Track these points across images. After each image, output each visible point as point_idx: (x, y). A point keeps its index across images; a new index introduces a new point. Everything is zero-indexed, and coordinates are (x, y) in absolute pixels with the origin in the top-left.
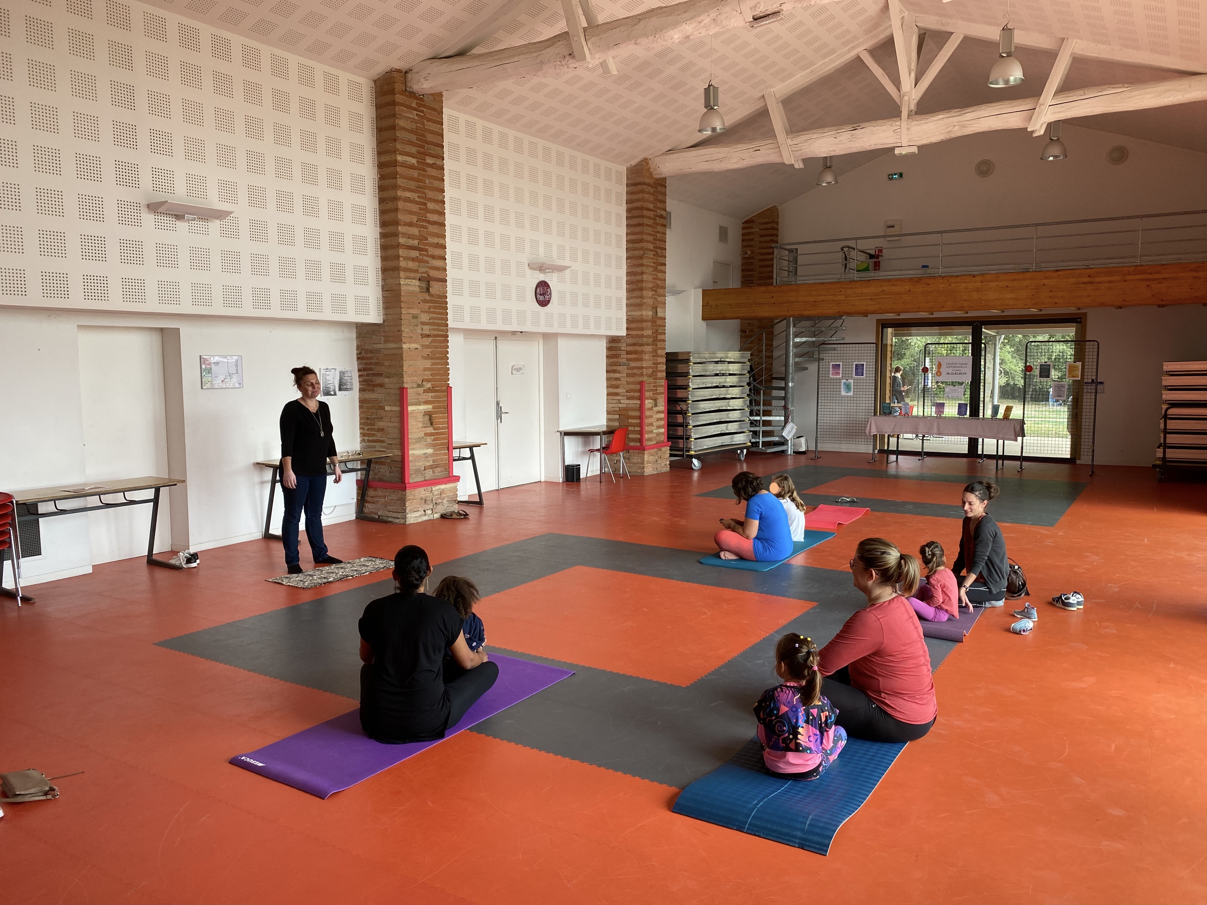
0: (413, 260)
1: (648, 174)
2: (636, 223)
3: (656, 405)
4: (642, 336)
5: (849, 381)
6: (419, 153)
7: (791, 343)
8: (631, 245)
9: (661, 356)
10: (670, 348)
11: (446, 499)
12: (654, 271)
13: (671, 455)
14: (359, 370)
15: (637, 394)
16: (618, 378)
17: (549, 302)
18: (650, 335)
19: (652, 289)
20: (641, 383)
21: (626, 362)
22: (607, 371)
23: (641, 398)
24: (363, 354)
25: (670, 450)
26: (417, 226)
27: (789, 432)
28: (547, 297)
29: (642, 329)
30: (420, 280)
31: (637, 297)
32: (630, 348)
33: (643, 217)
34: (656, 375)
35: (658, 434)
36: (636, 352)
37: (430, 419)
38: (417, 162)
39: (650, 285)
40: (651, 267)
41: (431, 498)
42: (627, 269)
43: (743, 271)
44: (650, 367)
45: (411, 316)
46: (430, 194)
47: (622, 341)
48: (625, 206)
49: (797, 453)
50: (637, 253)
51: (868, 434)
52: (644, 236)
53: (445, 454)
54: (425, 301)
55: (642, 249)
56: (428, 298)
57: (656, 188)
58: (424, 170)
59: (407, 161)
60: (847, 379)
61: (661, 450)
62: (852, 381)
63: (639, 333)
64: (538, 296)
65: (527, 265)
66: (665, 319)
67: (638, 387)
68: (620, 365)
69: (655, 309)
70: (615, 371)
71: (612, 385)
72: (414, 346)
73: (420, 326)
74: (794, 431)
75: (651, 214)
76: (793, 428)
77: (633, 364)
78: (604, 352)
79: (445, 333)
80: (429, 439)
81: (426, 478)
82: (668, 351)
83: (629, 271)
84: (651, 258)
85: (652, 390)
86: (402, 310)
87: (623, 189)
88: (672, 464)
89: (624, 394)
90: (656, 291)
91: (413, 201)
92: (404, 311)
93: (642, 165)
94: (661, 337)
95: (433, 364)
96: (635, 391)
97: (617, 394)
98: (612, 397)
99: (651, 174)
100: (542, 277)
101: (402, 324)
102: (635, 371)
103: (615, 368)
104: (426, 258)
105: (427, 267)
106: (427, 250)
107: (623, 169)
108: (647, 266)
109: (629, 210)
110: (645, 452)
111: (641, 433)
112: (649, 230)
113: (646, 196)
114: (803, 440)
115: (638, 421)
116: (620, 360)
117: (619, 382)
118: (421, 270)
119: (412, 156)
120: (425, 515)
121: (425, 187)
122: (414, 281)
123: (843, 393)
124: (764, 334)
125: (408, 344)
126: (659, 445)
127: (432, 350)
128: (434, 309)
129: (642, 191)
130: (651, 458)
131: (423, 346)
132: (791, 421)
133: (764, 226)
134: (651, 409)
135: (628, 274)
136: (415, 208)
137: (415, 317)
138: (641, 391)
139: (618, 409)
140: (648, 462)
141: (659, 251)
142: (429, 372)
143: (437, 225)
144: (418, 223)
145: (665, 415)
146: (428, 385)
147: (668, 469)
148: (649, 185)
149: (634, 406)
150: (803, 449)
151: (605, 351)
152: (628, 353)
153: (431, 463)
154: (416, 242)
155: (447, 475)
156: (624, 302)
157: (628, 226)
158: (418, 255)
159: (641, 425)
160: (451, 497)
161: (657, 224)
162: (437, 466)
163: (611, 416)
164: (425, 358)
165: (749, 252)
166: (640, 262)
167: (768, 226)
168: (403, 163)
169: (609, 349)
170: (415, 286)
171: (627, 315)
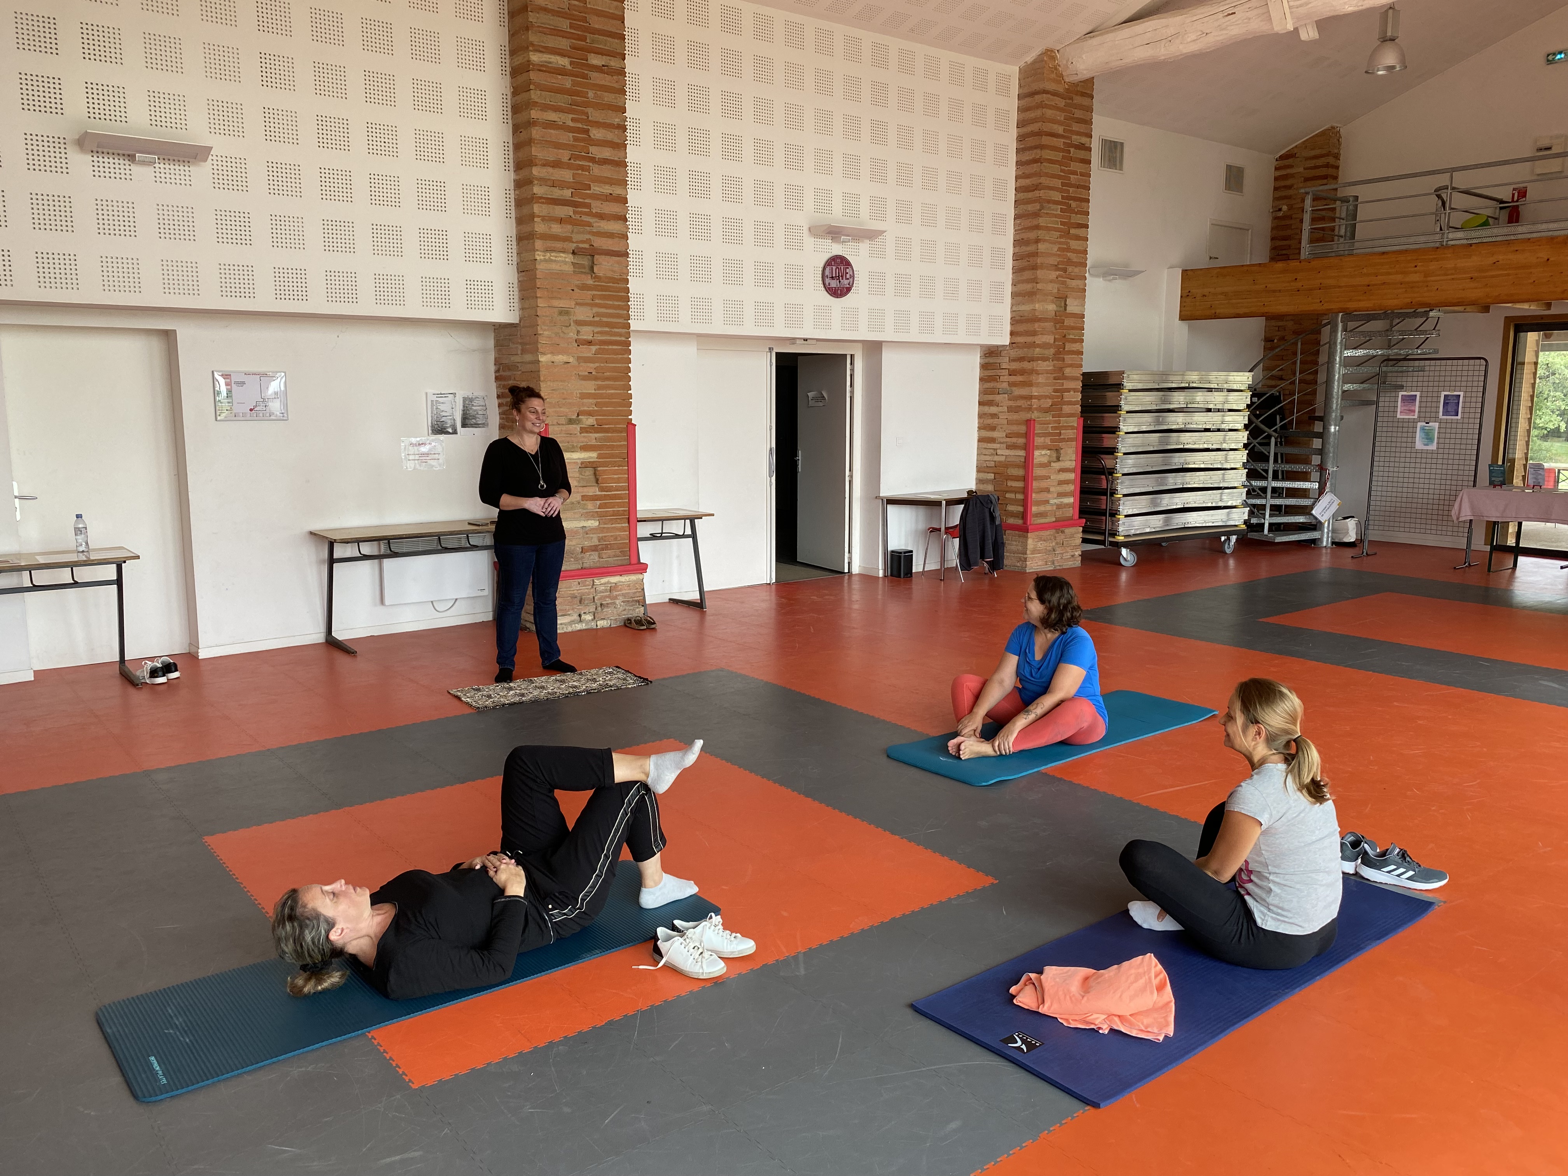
0: (561, 221)
1: (1053, 76)
2: (1031, 158)
3: (1058, 459)
4: (1033, 345)
5: (1431, 424)
6: (574, 48)
7: (1338, 359)
8: (1022, 195)
9: (1074, 379)
10: (1089, 366)
11: (621, 598)
12: (1061, 236)
13: (1085, 541)
14: (498, 397)
15: (1021, 441)
16: (995, 414)
17: (849, 290)
18: (1049, 344)
19: (1056, 267)
20: (1029, 423)
21: (1008, 388)
22: (980, 403)
23: (1028, 448)
24: (502, 373)
25: (1083, 532)
26: (569, 166)
27: (1325, 509)
28: (845, 282)
29: (1034, 333)
30: (574, 253)
31: (1028, 281)
32: (1015, 366)
33: (1042, 147)
34: (1061, 409)
35: (1059, 507)
36: (1022, 372)
37: (595, 474)
38: (571, 63)
39: (1053, 261)
40: (1056, 230)
41: (591, 596)
42: (1015, 235)
43: (1272, 239)
44: (1046, 397)
45: (556, 310)
46: (595, 115)
47: (1003, 354)
48: (1014, 132)
49: (1339, 545)
50: (1031, 208)
51: (1455, 518)
52: (1043, 178)
53: (622, 529)
54: (584, 287)
55: (1038, 200)
56: (590, 282)
57: (1071, 99)
58: (585, 77)
59: (550, 63)
60: (1427, 420)
61: (1063, 532)
62: (1436, 425)
63: (1029, 339)
64: (827, 281)
65: (806, 229)
66: (1083, 316)
67: (1023, 429)
68: (999, 394)
69: (1061, 299)
70: (990, 403)
71: (987, 424)
72: (560, 358)
73: (573, 327)
74: (1334, 508)
75: (1059, 143)
76: (1331, 503)
77: (1018, 391)
78: (977, 373)
79: (623, 339)
80: (591, 506)
81: (585, 565)
82: (1086, 369)
83: (1018, 238)
84: (1056, 216)
85: (1049, 434)
86: (539, 300)
87: (1012, 104)
88: (1085, 556)
89: (1002, 440)
90: (1065, 270)
91: (564, 127)
92: (541, 303)
93: (1043, 61)
94: (1075, 347)
95: (599, 388)
96: (1018, 435)
97: (992, 440)
98: (985, 445)
99: (1062, 76)
100: (837, 249)
101: (539, 323)
102: (1020, 403)
103: (990, 397)
104: (585, 218)
105: (590, 233)
106: (588, 206)
107: (1013, 71)
108: (1048, 229)
109: (1021, 138)
110: (1029, 534)
111: (1025, 503)
112: (1055, 169)
113: (1049, 113)
114: (1351, 524)
115: (1020, 484)
116: (998, 385)
117: (995, 421)
118: (576, 237)
119: (561, 53)
120: (581, 621)
121: (587, 104)
122: (562, 255)
123: (1419, 445)
124: (1299, 344)
125: (549, 356)
126: (1060, 525)
127: (597, 365)
128: (601, 299)
129: (1041, 106)
130: (1041, 545)
131: (579, 359)
132: (1331, 492)
133: (1312, 163)
134: (1047, 465)
135: (1017, 243)
136: (567, 138)
137: (564, 312)
138: (1028, 435)
139: (992, 464)
140: (1034, 551)
141: (1073, 204)
142: (591, 401)
143: (609, 164)
144: (572, 161)
145: (1076, 476)
146: (590, 421)
147: (1078, 563)
148: (1055, 94)
149: (1017, 460)
150: (1352, 537)
151: (978, 370)
152: (1012, 373)
153: (595, 542)
154: (567, 193)
155: (627, 562)
156: (1008, 289)
157: (1019, 163)
158: (571, 214)
159: (1025, 491)
160: (632, 595)
161: (1071, 159)
162: (606, 548)
163: (984, 476)
164: (584, 378)
165: (1285, 208)
166: (1035, 222)
167: (1321, 162)
168: (541, 66)
169: (984, 367)
170: (565, 263)
171: (1012, 311)
